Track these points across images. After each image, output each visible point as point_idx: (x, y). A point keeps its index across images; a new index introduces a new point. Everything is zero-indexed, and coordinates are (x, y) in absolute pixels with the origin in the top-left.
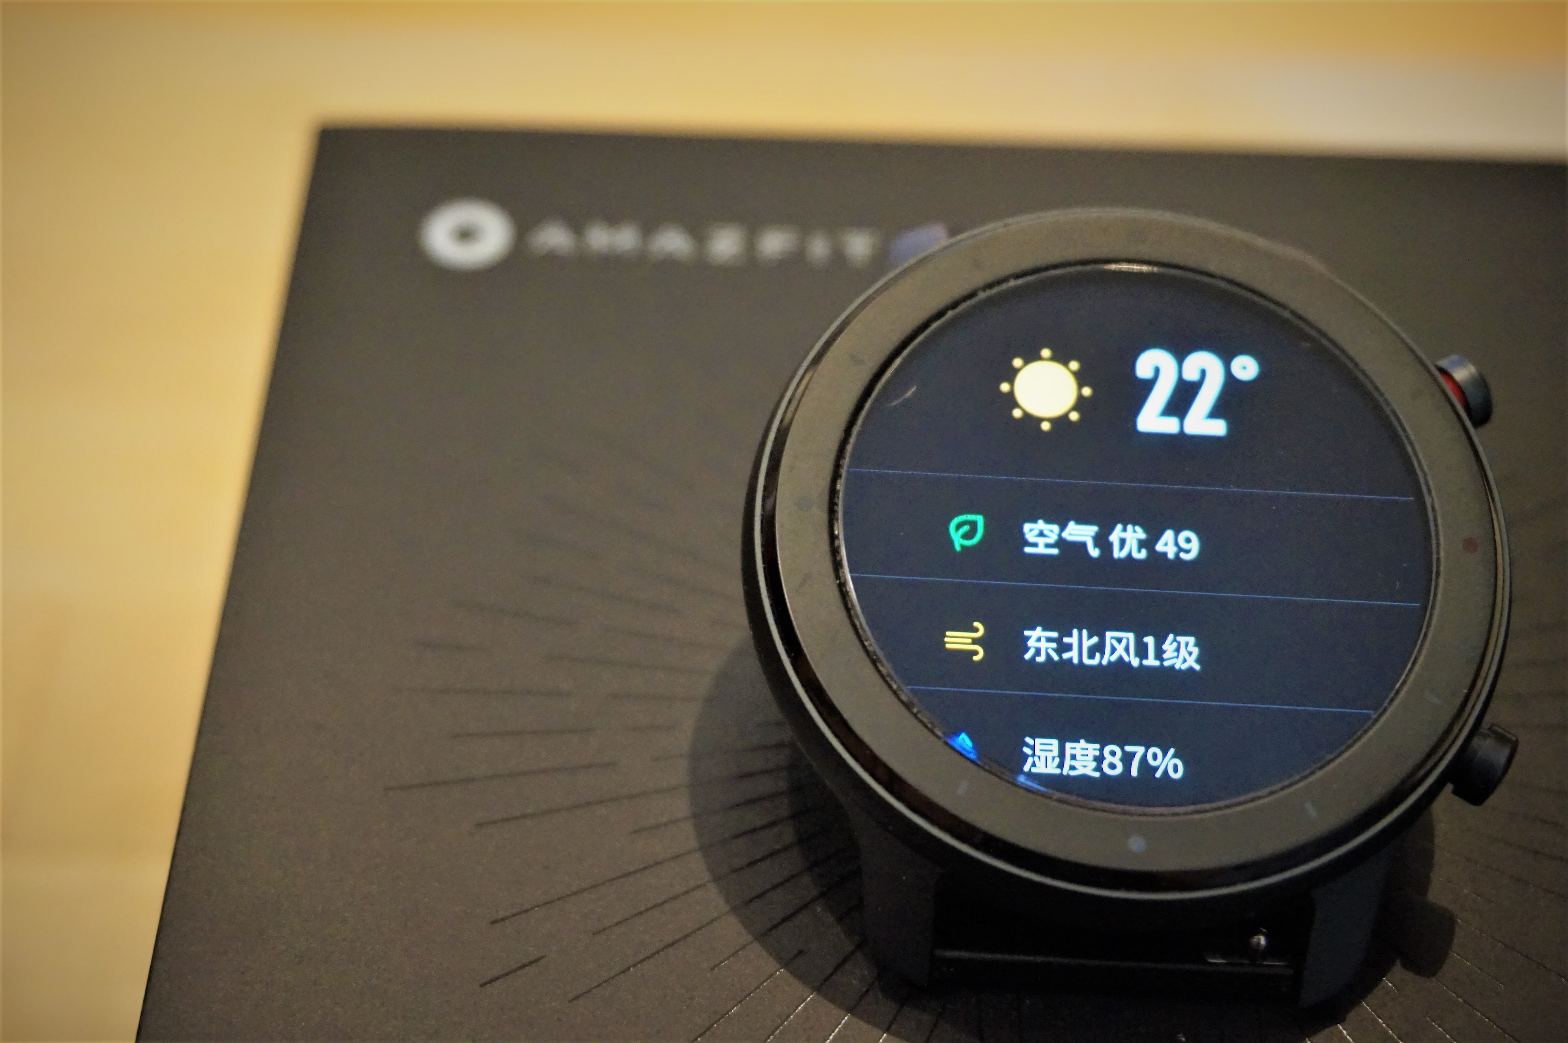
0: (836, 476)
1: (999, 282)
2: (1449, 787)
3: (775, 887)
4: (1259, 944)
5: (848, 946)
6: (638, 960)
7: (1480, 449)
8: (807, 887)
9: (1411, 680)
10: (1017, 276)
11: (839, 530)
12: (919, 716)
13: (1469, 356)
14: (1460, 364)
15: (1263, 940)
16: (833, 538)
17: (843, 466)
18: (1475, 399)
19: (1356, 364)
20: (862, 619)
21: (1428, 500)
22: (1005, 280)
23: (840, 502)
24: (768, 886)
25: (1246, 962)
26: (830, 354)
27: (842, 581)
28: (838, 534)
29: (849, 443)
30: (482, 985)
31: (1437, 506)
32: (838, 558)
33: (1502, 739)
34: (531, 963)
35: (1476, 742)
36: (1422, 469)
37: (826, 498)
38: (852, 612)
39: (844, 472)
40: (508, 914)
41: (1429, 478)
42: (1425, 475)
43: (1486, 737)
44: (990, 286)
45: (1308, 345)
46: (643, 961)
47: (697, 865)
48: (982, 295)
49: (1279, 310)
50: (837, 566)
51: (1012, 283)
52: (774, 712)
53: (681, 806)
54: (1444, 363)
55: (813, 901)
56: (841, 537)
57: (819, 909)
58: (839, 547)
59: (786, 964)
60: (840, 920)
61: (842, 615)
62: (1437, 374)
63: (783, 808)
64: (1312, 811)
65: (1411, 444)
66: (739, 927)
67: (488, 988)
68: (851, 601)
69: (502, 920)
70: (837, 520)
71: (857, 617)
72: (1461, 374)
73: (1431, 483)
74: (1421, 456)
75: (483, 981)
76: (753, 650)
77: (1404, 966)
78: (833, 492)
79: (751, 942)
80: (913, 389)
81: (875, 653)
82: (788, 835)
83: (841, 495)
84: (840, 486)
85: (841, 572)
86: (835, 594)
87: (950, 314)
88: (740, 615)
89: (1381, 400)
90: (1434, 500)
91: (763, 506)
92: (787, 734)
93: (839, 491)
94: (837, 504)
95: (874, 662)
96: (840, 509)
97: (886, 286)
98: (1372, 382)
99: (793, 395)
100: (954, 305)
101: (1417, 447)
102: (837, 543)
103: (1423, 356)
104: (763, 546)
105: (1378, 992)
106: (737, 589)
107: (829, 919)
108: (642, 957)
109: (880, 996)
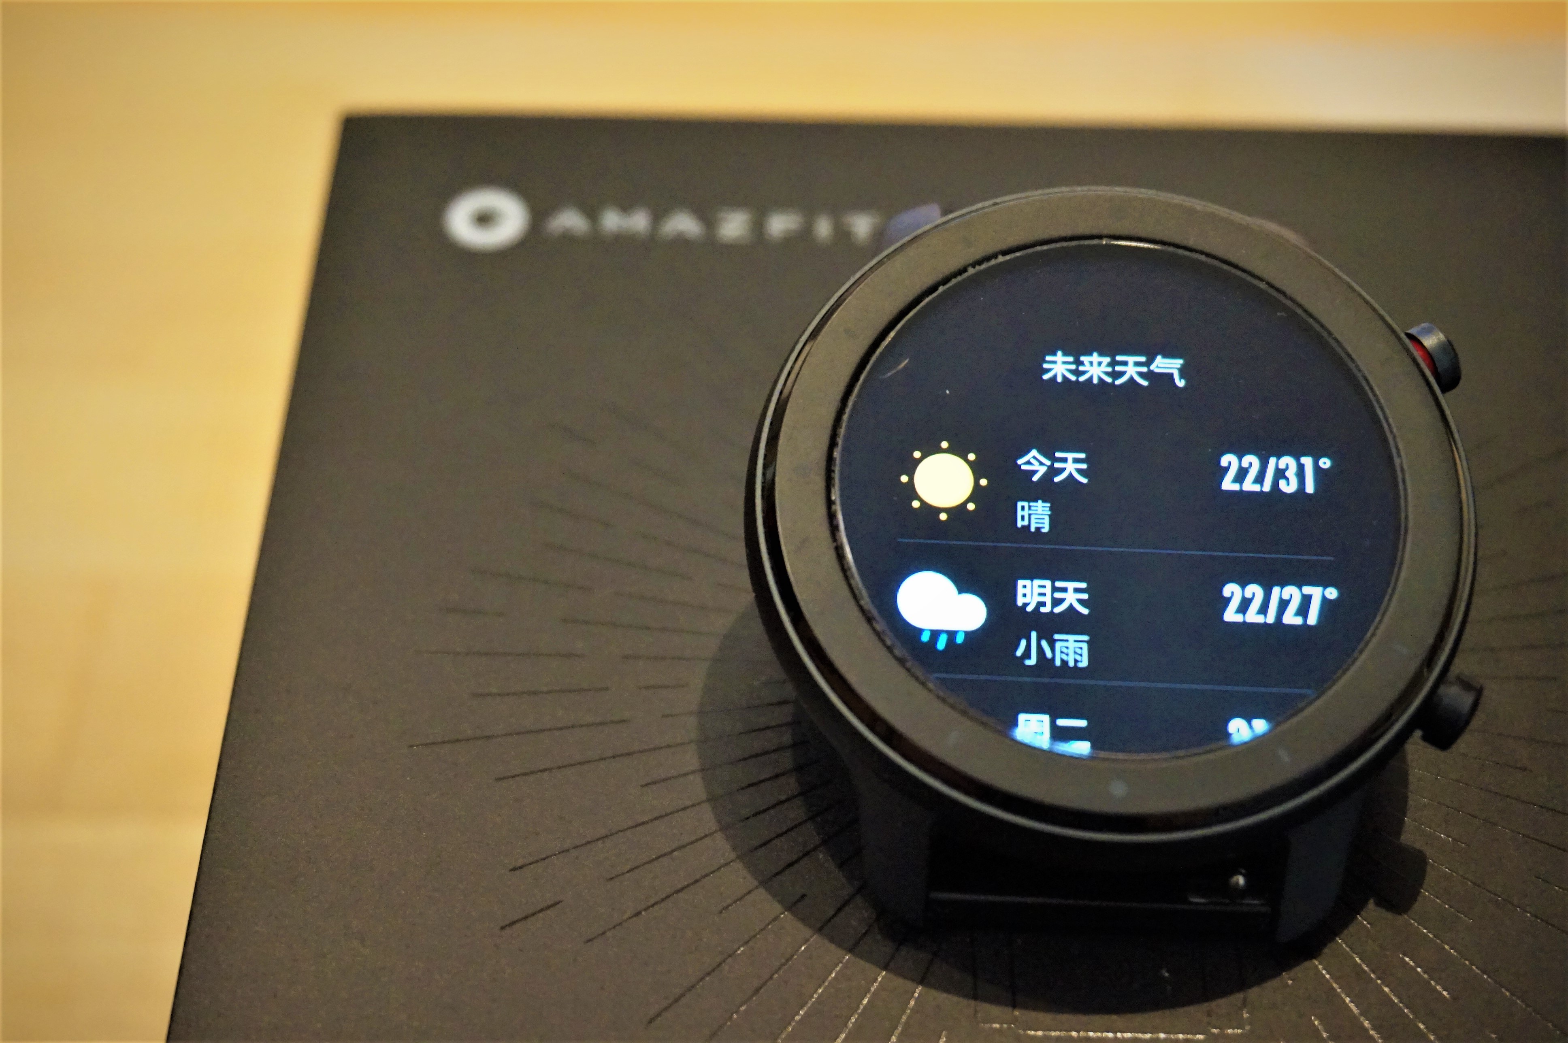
0: (833, 444)
1: (987, 259)
2: (1418, 733)
3: (779, 836)
4: (1237, 883)
5: (848, 891)
6: (649, 904)
7: (1448, 412)
8: (810, 835)
9: (1379, 632)
10: (1004, 253)
11: (835, 496)
12: (913, 670)
13: (1438, 323)
14: (1428, 332)
15: (1241, 880)
16: (830, 503)
17: (840, 435)
18: (1443, 364)
19: (1330, 334)
20: (857, 580)
21: (1397, 461)
22: (995, 256)
23: (837, 469)
24: (773, 835)
25: (1227, 901)
26: (826, 328)
27: (839, 544)
28: (835, 499)
29: (845, 413)
30: (503, 928)
31: (1406, 467)
32: (835, 523)
33: (1466, 685)
34: (549, 907)
35: (1443, 690)
36: (1392, 432)
37: (823, 464)
38: (848, 573)
39: (840, 441)
40: (528, 862)
41: (1398, 440)
42: (1394, 438)
43: (1451, 683)
44: (979, 262)
45: (1283, 314)
46: (653, 906)
47: (707, 818)
48: (971, 271)
49: (1256, 282)
50: (834, 529)
51: (1001, 259)
52: (777, 672)
53: (691, 760)
54: (1413, 331)
55: (815, 849)
56: (838, 502)
57: (821, 856)
58: (835, 511)
59: (790, 907)
60: (841, 866)
61: (838, 576)
62: (1407, 341)
63: (786, 760)
64: (1284, 756)
65: (1382, 408)
66: (745, 873)
67: (508, 931)
68: (848, 563)
69: (521, 867)
70: (834, 485)
71: (853, 576)
72: (1430, 341)
73: (1400, 446)
74: (1391, 420)
75: (504, 924)
76: (756, 611)
77: (1378, 904)
78: (830, 459)
79: (757, 887)
80: (906, 361)
81: (869, 611)
82: (791, 785)
83: (838, 462)
84: (836, 454)
85: (837, 534)
86: (831, 555)
87: (941, 289)
88: (744, 578)
89: (1351, 365)
90: (1404, 460)
91: (764, 474)
92: (789, 691)
93: (835, 458)
94: (834, 471)
95: (869, 620)
96: (836, 476)
97: (880, 263)
98: (1344, 349)
99: (792, 368)
100: (945, 281)
101: (1387, 411)
102: (834, 507)
103: (1395, 326)
104: (763, 511)
105: (1352, 928)
106: (741, 553)
107: (831, 865)
108: (652, 901)
109: (879, 937)
